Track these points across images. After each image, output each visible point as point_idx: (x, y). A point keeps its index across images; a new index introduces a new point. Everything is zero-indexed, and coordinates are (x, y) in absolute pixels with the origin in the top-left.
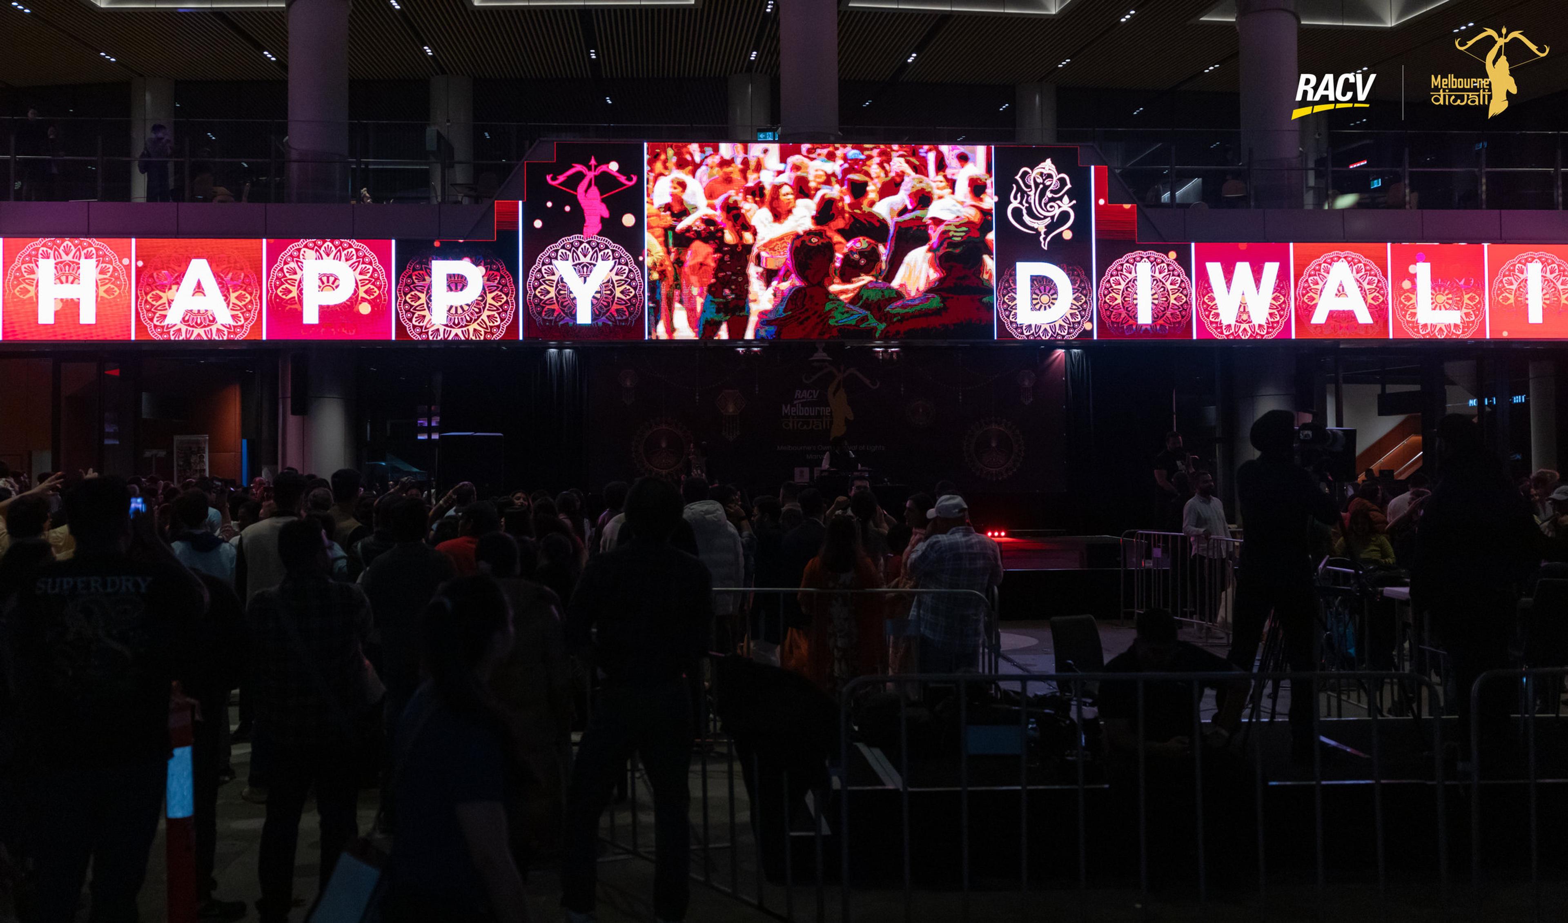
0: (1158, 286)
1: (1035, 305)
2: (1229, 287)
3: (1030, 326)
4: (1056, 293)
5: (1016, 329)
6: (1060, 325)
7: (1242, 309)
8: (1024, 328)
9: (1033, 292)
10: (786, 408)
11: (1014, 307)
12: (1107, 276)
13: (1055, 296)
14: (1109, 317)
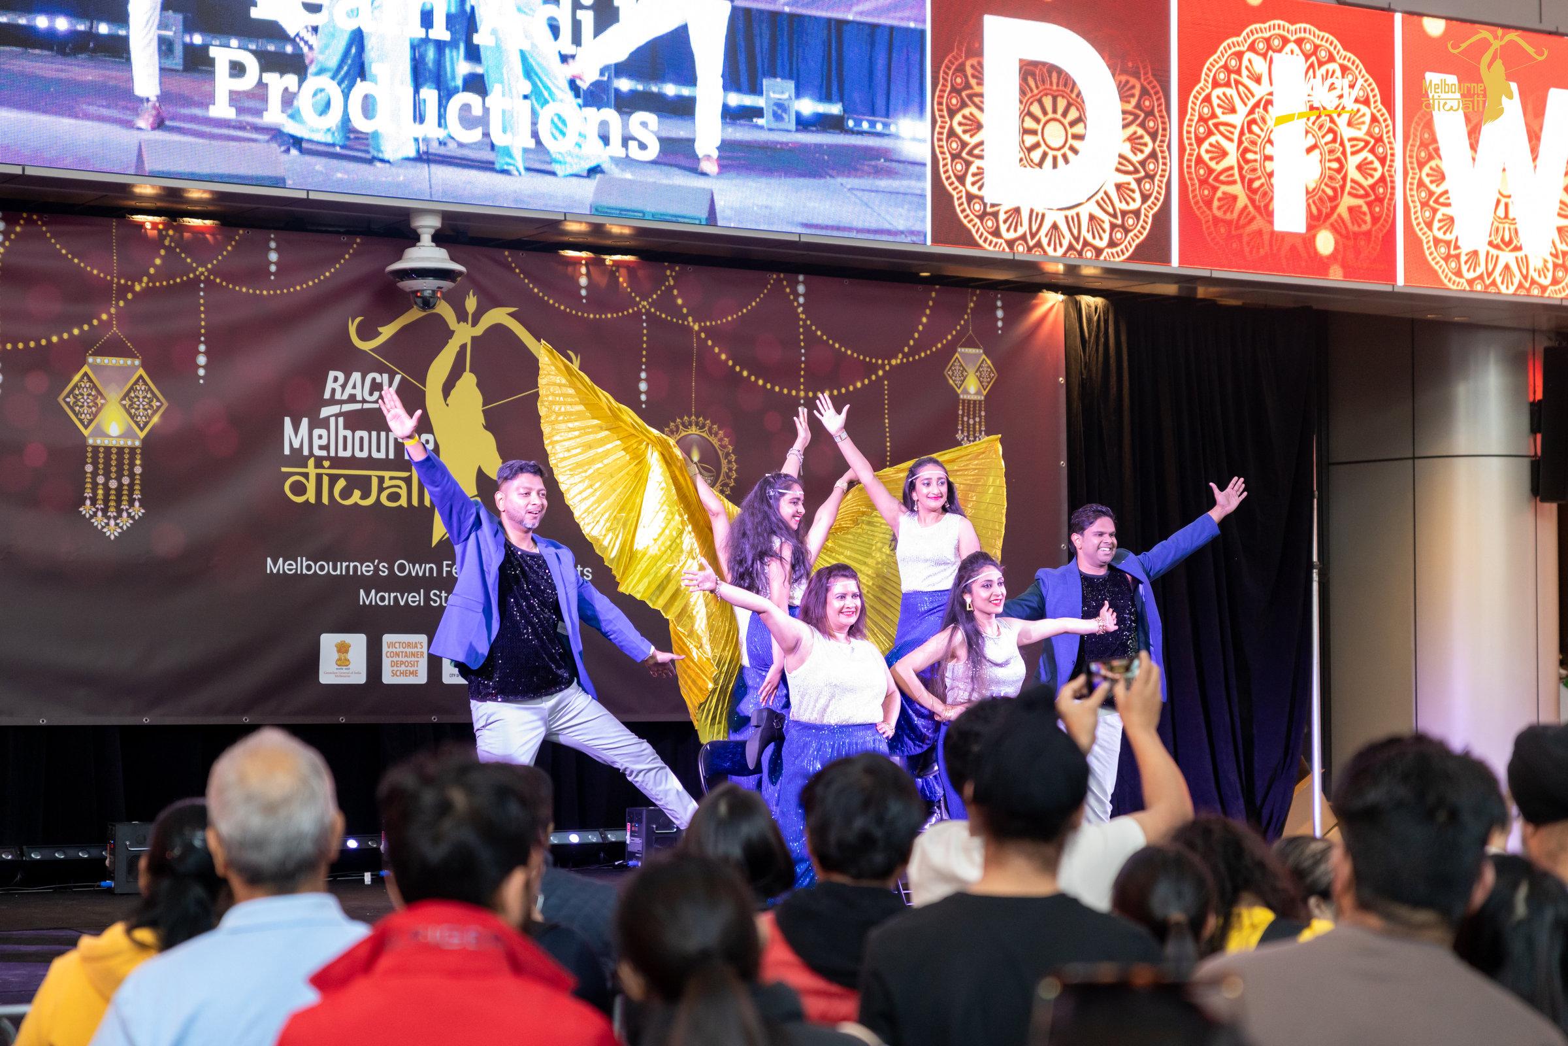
0: (1321, 127)
1: (1030, 149)
2: (1474, 147)
3: (1017, 211)
4: (1082, 118)
5: (981, 217)
6: (1092, 218)
7: (1501, 212)
8: (1002, 217)
9: (1026, 110)
10: (296, 429)
11: (976, 152)
12: (1203, 86)
13: (1078, 129)
14: (1209, 203)
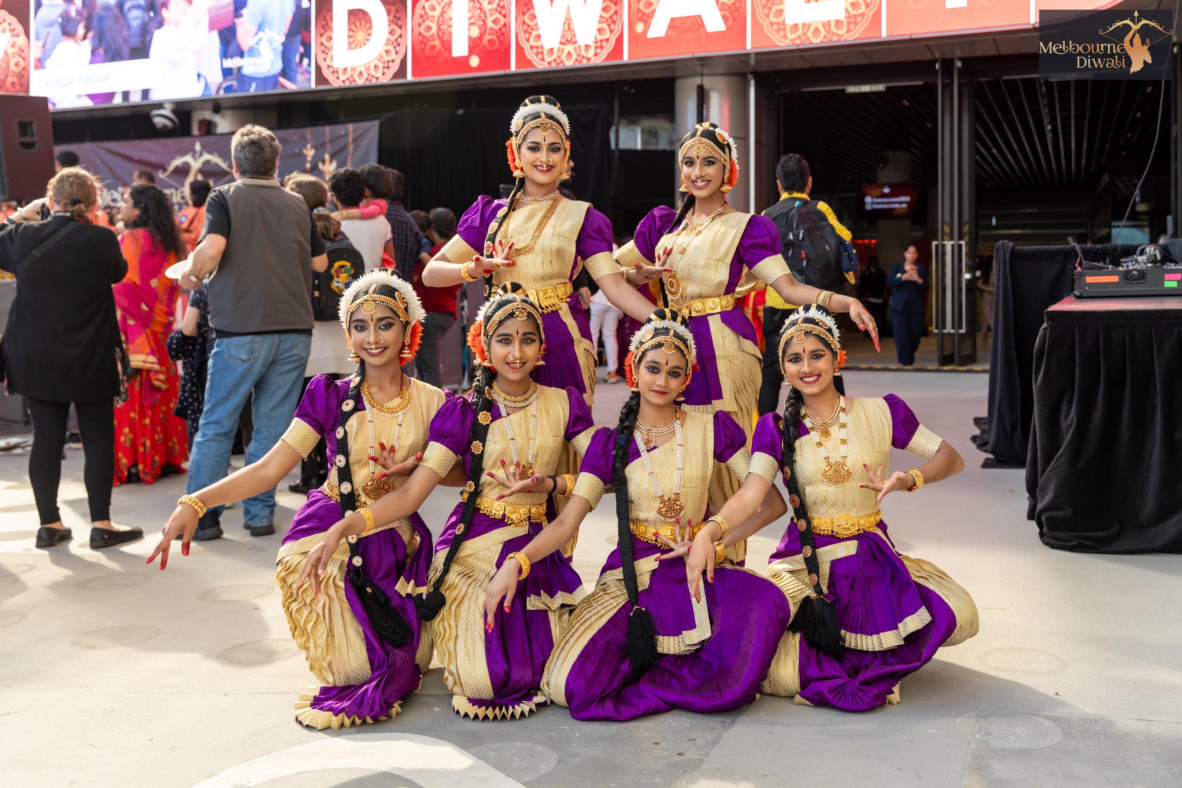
0: (475, 8)
3: (346, 69)
4: (371, 27)
5: (333, 74)
6: (375, 66)
7: (566, 27)
8: (340, 72)
9: (350, 30)
11: (332, 49)
12: (422, 2)
13: (370, 31)
14: (423, 51)
